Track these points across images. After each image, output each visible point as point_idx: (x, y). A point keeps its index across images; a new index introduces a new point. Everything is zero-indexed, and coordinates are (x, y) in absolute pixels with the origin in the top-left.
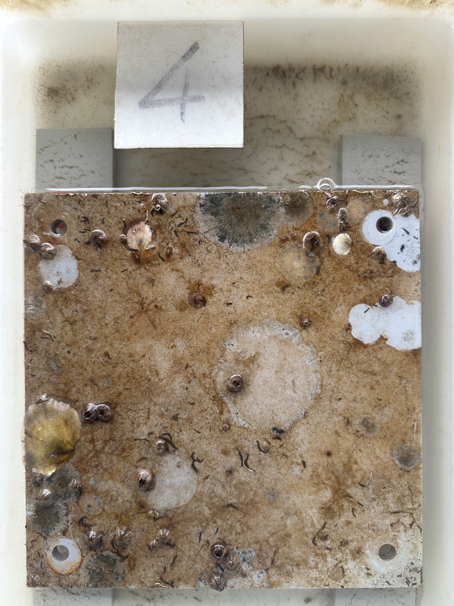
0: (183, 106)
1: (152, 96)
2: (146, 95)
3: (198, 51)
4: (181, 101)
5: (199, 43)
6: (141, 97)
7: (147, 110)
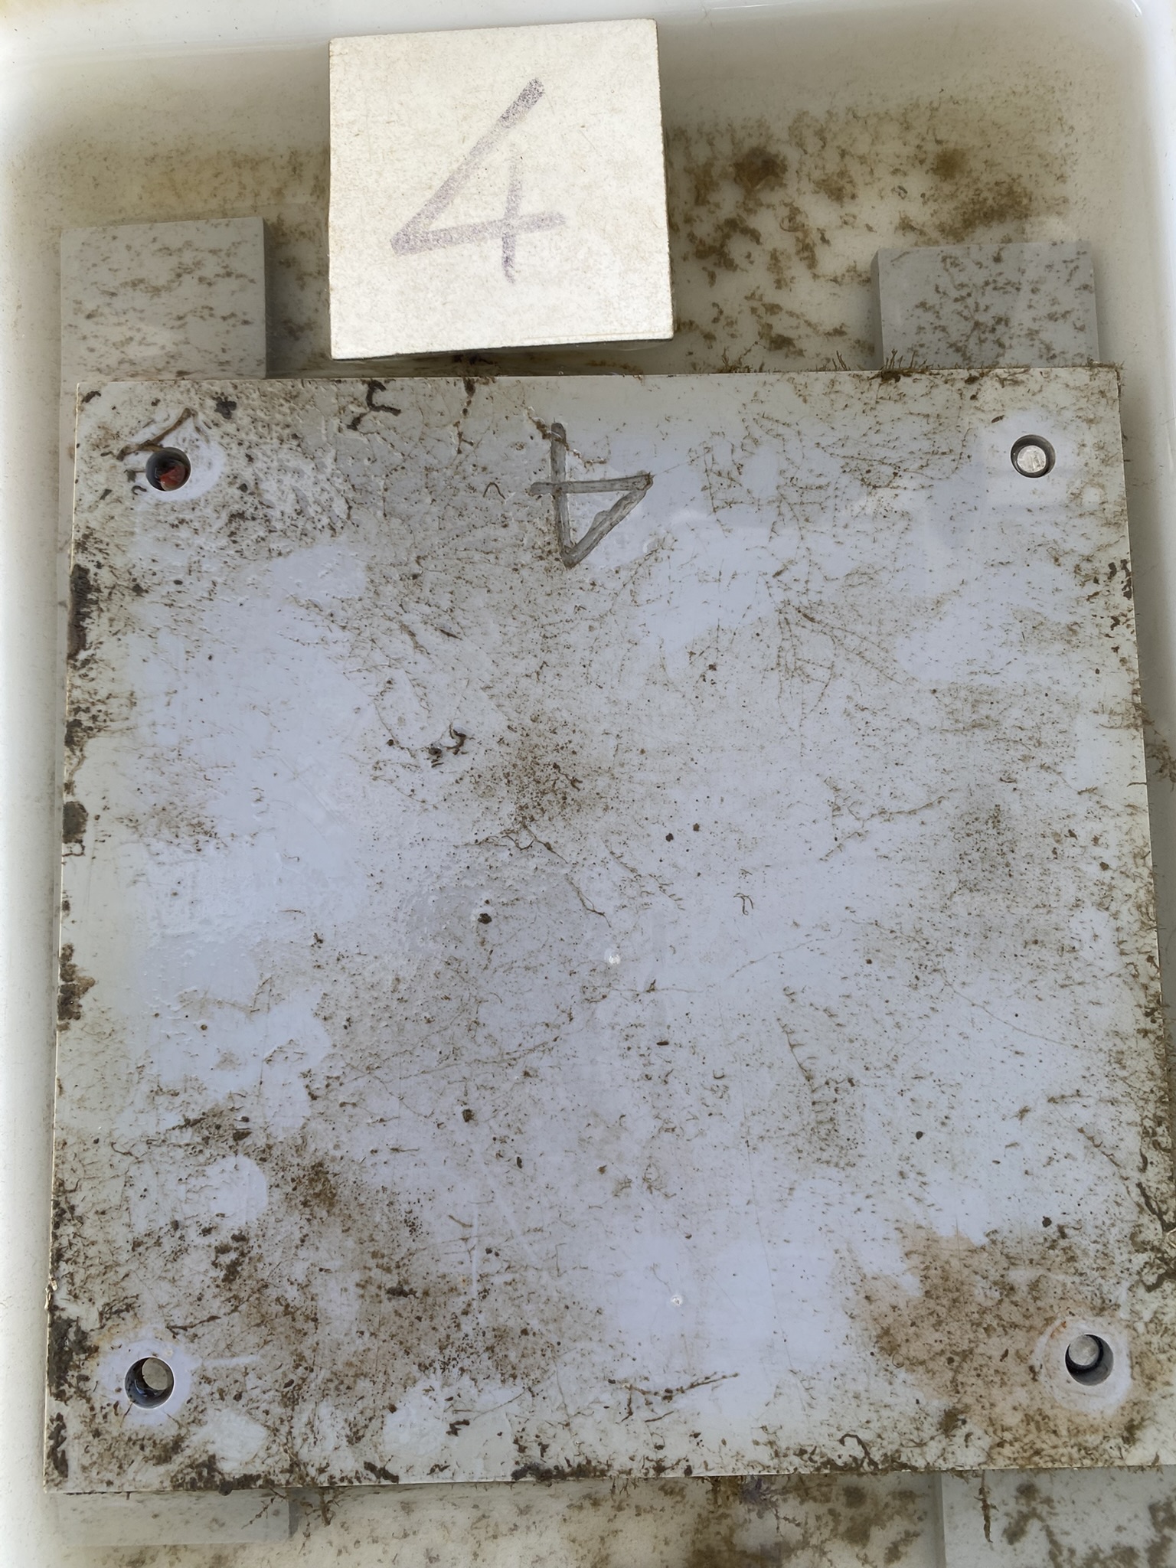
0: (508, 243)
1: (427, 222)
2: (410, 218)
3: (541, 101)
4: (505, 230)
5: (539, 80)
6: (400, 222)
7: (415, 256)
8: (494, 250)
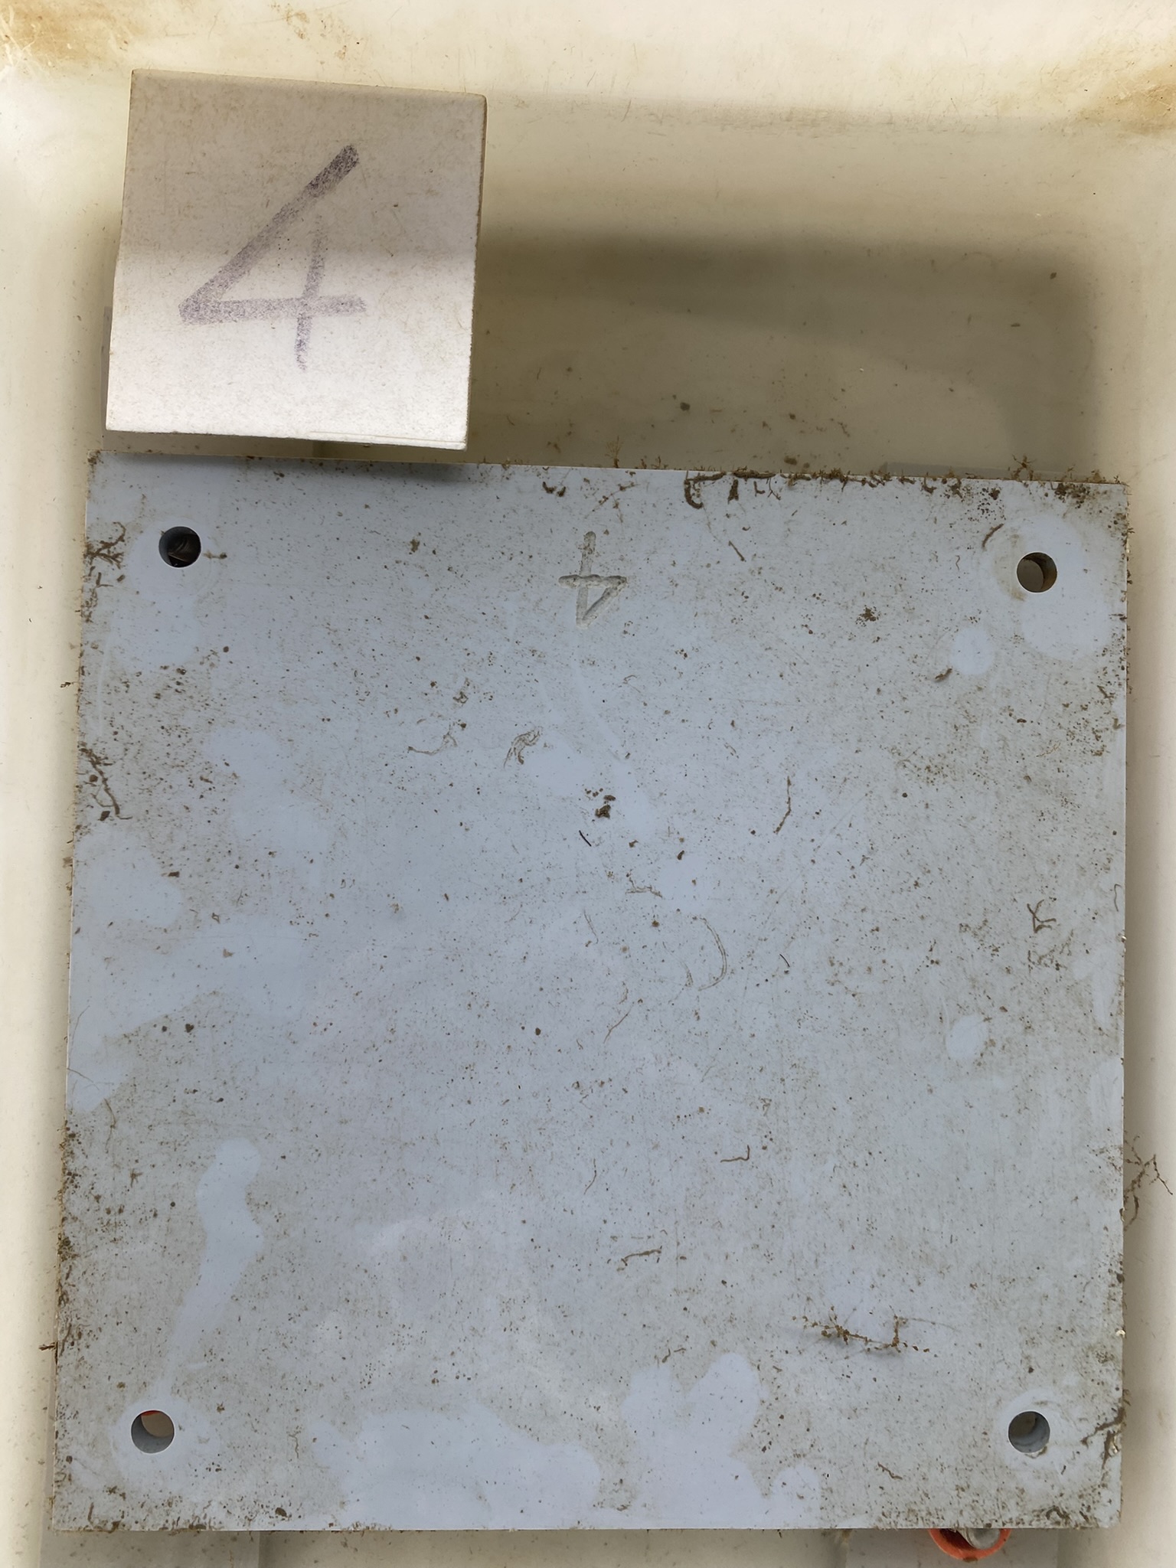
0: (303, 323)
1: (219, 291)
2: (202, 285)
3: (355, 172)
4: (300, 310)
5: (357, 148)
6: (188, 290)
7: (204, 328)
8: (287, 330)
